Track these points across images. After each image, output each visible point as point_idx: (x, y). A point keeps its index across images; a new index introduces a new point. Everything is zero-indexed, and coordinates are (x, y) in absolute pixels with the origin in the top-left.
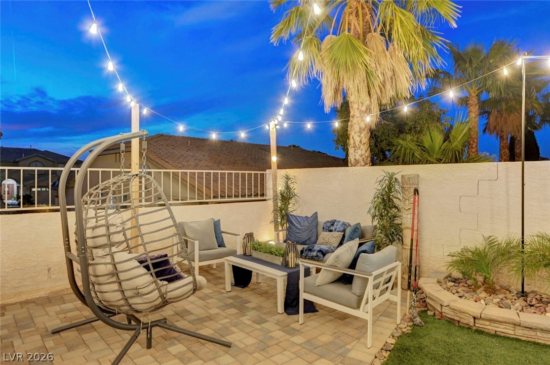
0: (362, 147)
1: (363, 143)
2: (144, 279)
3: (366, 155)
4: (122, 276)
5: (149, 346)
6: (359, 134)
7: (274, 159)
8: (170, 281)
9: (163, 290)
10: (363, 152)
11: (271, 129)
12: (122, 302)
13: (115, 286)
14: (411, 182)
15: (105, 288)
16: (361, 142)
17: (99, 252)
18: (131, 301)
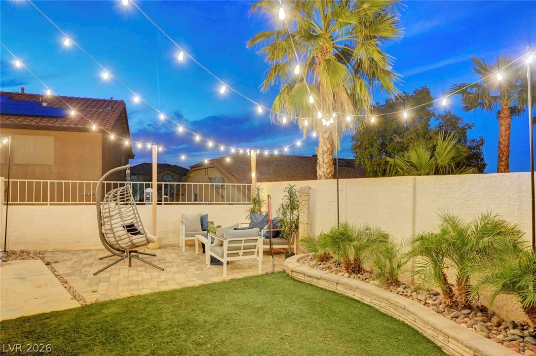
0: (325, 165)
1: (325, 162)
2: (122, 232)
3: (328, 171)
4: (115, 230)
5: (130, 266)
6: (322, 156)
7: (254, 175)
8: (134, 234)
9: (132, 238)
10: (325, 169)
11: (252, 155)
12: (115, 243)
13: (112, 235)
14: (302, 192)
15: (109, 235)
16: (323, 162)
17: (106, 220)
18: (119, 242)
